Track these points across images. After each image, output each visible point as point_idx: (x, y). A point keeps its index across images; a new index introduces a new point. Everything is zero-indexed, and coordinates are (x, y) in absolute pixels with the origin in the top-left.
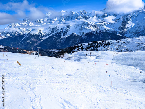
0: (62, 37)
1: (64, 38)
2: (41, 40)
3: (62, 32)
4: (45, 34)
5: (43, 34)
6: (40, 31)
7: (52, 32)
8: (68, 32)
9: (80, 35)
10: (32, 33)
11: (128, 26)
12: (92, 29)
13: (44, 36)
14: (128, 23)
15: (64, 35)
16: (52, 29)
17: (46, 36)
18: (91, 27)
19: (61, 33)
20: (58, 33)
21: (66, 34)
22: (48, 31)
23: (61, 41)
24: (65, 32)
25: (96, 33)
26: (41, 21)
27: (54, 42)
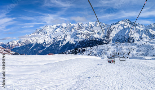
0: (60, 45)
1: (62, 46)
2: (45, 48)
3: (61, 40)
4: (48, 43)
5: (46, 43)
6: (45, 40)
7: (54, 41)
8: (65, 40)
9: (74, 43)
10: (38, 42)
11: (112, 35)
12: (85, 38)
13: (47, 45)
14: (112, 32)
15: (62, 43)
16: (54, 38)
17: (49, 45)
18: (84, 36)
19: (59, 41)
20: (57, 42)
21: (63, 42)
22: (51, 40)
23: (59, 49)
24: (63, 41)
25: (87, 41)
26: (47, 32)
27: (54, 49)
